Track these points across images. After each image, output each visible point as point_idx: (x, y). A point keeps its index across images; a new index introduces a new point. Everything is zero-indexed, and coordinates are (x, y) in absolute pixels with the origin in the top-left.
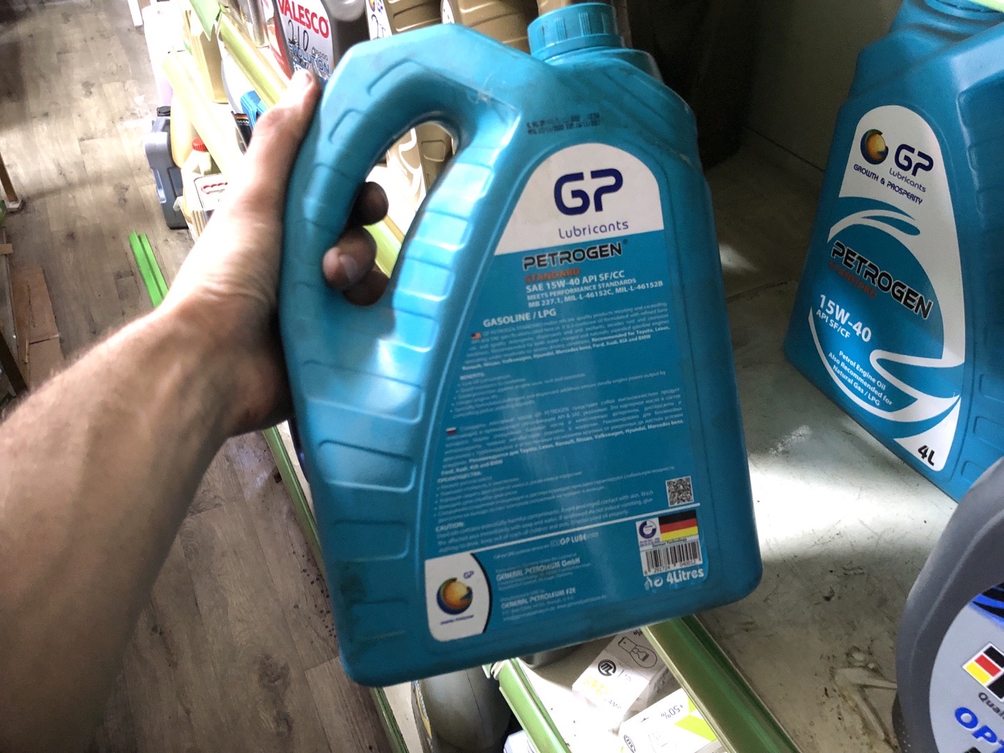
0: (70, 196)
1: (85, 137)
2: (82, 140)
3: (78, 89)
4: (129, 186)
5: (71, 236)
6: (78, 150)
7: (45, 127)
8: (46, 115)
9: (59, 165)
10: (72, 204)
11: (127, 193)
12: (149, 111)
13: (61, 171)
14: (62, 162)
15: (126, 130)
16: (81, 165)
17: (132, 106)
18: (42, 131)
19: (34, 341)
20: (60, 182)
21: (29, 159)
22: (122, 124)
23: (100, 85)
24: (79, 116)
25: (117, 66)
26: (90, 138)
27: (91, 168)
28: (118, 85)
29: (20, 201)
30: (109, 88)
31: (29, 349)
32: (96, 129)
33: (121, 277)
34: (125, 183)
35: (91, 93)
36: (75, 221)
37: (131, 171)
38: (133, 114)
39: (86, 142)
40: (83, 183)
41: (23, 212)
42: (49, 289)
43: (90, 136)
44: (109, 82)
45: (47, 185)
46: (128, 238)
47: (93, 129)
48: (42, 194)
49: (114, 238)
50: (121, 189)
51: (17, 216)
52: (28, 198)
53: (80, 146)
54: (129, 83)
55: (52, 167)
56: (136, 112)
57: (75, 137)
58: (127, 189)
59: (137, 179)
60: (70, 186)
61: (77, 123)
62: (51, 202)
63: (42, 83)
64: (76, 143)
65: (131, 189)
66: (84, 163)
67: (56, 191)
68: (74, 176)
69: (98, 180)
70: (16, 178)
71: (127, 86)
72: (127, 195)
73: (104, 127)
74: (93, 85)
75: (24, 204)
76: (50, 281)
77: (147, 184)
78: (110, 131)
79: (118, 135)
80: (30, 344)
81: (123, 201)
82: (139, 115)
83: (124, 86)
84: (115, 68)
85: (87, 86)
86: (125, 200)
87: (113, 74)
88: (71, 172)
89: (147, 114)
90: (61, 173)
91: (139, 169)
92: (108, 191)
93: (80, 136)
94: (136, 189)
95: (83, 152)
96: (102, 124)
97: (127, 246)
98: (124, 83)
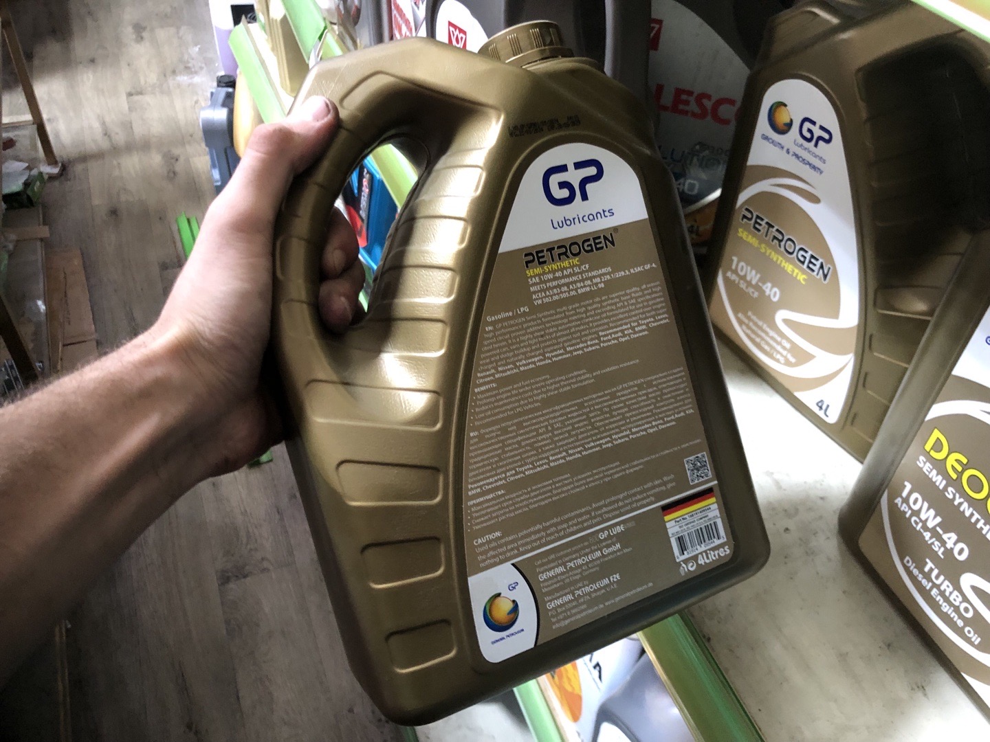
0: (115, 163)
1: (133, 91)
2: (130, 94)
3: (128, 32)
4: (179, 156)
5: (114, 212)
6: (125, 106)
7: (91, 76)
8: (93, 61)
9: (103, 124)
10: (116, 173)
11: (178, 163)
12: (203, 65)
13: (106, 130)
14: (107, 120)
15: (179, 86)
16: (128, 126)
17: (186, 57)
18: (87, 80)
19: (69, 342)
20: (105, 145)
21: (71, 114)
22: (174, 79)
23: (152, 30)
24: (129, 65)
25: (171, 7)
26: (140, 93)
27: (139, 130)
28: (172, 30)
29: (60, 165)
30: (162, 34)
31: (62, 352)
32: (146, 82)
33: (167, 268)
34: (176, 151)
35: (142, 38)
36: (118, 194)
37: (181, 138)
38: (187, 68)
39: (136, 98)
40: (130, 147)
41: (63, 178)
42: (88, 279)
43: (139, 90)
44: (162, 27)
45: (91, 147)
46: (176, 221)
47: (142, 82)
48: (84, 158)
49: (160, 218)
50: (171, 159)
51: (56, 183)
52: (70, 162)
53: (128, 102)
54: (184, 29)
55: (96, 125)
56: (190, 65)
57: (123, 89)
58: (177, 160)
59: (188, 147)
60: (116, 151)
61: (126, 74)
62: (94, 168)
63: (89, 22)
64: (124, 97)
65: (182, 159)
66: (131, 123)
67: (99, 156)
68: (120, 138)
69: (145, 146)
70: (57, 136)
71: (181, 33)
72: (179, 167)
73: (155, 81)
74: (144, 29)
75: (64, 168)
76: (89, 268)
77: (200, 155)
78: (161, 85)
79: (168, 93)
80: (64, 345)
81: (172, 175)
82: (193, 70)
83: (178, 33)
84: (169, 10)
85: (139, 29)
86: (174, 173)
87: (166, 15)
88: (117, 134)
89: (201, 68)
90: (106, 134)
91: (191, 136)
92: (156, 159)
93: (128, 90)
94: (187, 161)
95: (130, 109)
96: (153, 78)
97: (174, 228)
98: (178, 28)
